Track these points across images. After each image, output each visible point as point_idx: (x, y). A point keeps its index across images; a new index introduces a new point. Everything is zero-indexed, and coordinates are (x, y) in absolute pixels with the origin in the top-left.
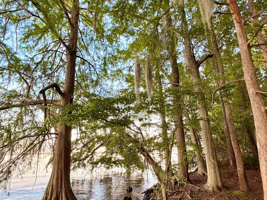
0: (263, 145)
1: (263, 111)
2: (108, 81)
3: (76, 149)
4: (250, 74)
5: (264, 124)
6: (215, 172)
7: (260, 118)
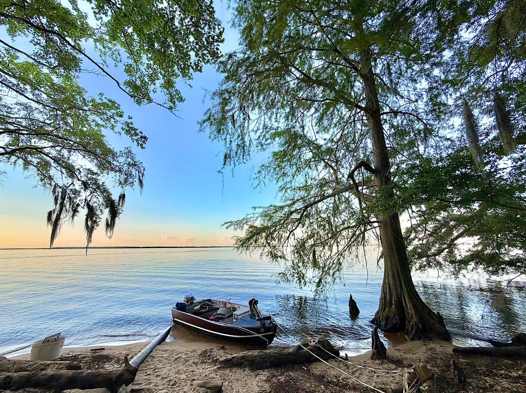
2: (452, 119)
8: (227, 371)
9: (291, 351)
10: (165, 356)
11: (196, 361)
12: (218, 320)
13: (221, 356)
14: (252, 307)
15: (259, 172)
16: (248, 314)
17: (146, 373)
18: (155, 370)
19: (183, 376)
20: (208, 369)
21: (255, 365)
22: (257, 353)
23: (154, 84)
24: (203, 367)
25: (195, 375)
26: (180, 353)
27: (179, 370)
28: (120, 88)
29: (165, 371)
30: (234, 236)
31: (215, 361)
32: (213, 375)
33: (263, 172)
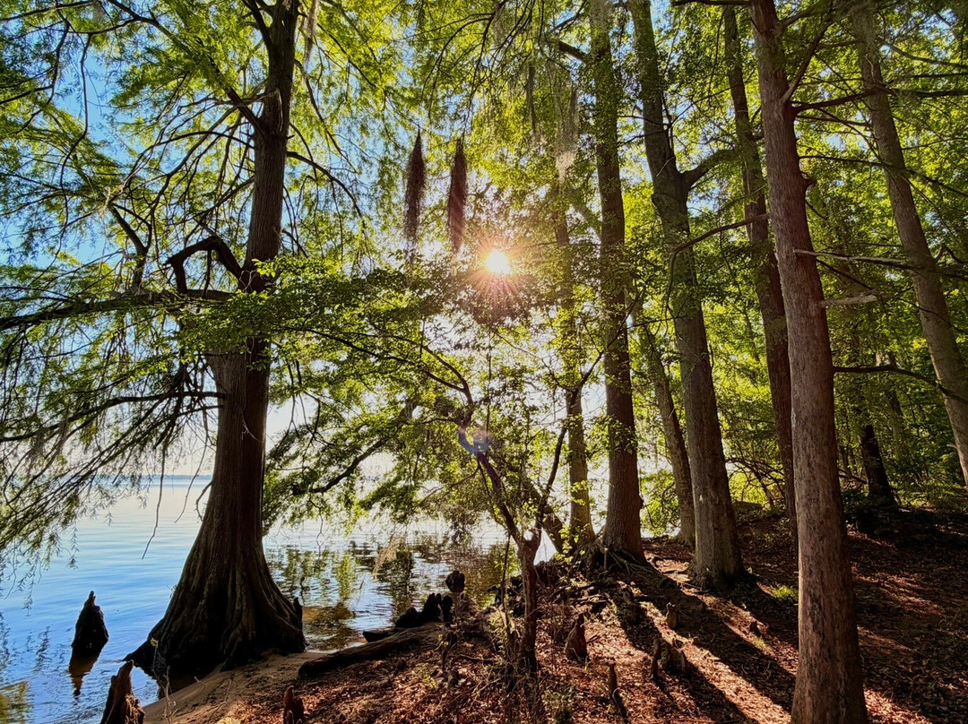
0: (806, 419)
1: (814, 314)
3: (299, 458)
4: (783, 199)
5: (812, 354)
6: (718, 529)
7: (804, 334)
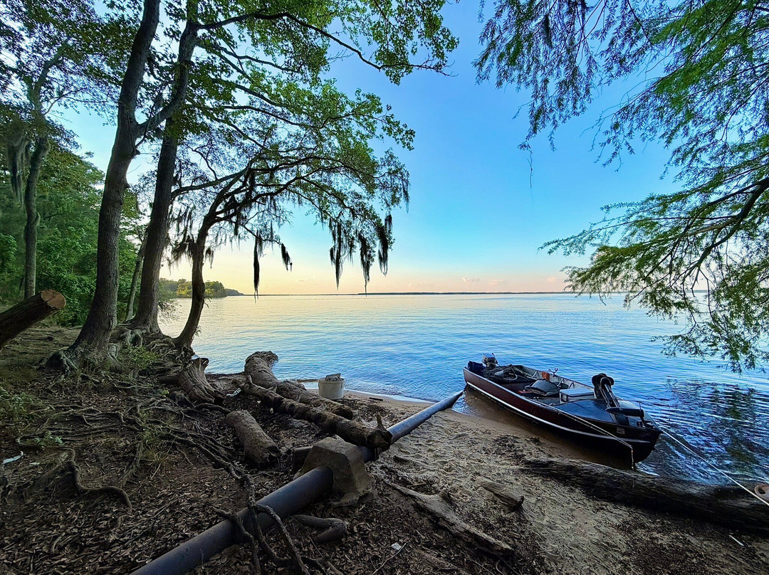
8: (538, 481)
9: (695, 492)
10: (446, 427)
11: (489, 447)
12: (531, 396)
13: (531, 454)
14: (600, 388)
15: (616, 126)
16: (591, 397)
17: (418, 442)
18: (429, 441)
19: (464, 463)
20: (505, 466)
21: (597, 490)
22: (601, 471)
23: (411, 39)
24: (498, 460)
25: (481, 467)
26: (467, 430)
27: (460, 452)
28: (364, 60)
29: (441, 447)
30: (567, 267)
31: (518, 458)
32: (511, 478)
33: (626, 125)
